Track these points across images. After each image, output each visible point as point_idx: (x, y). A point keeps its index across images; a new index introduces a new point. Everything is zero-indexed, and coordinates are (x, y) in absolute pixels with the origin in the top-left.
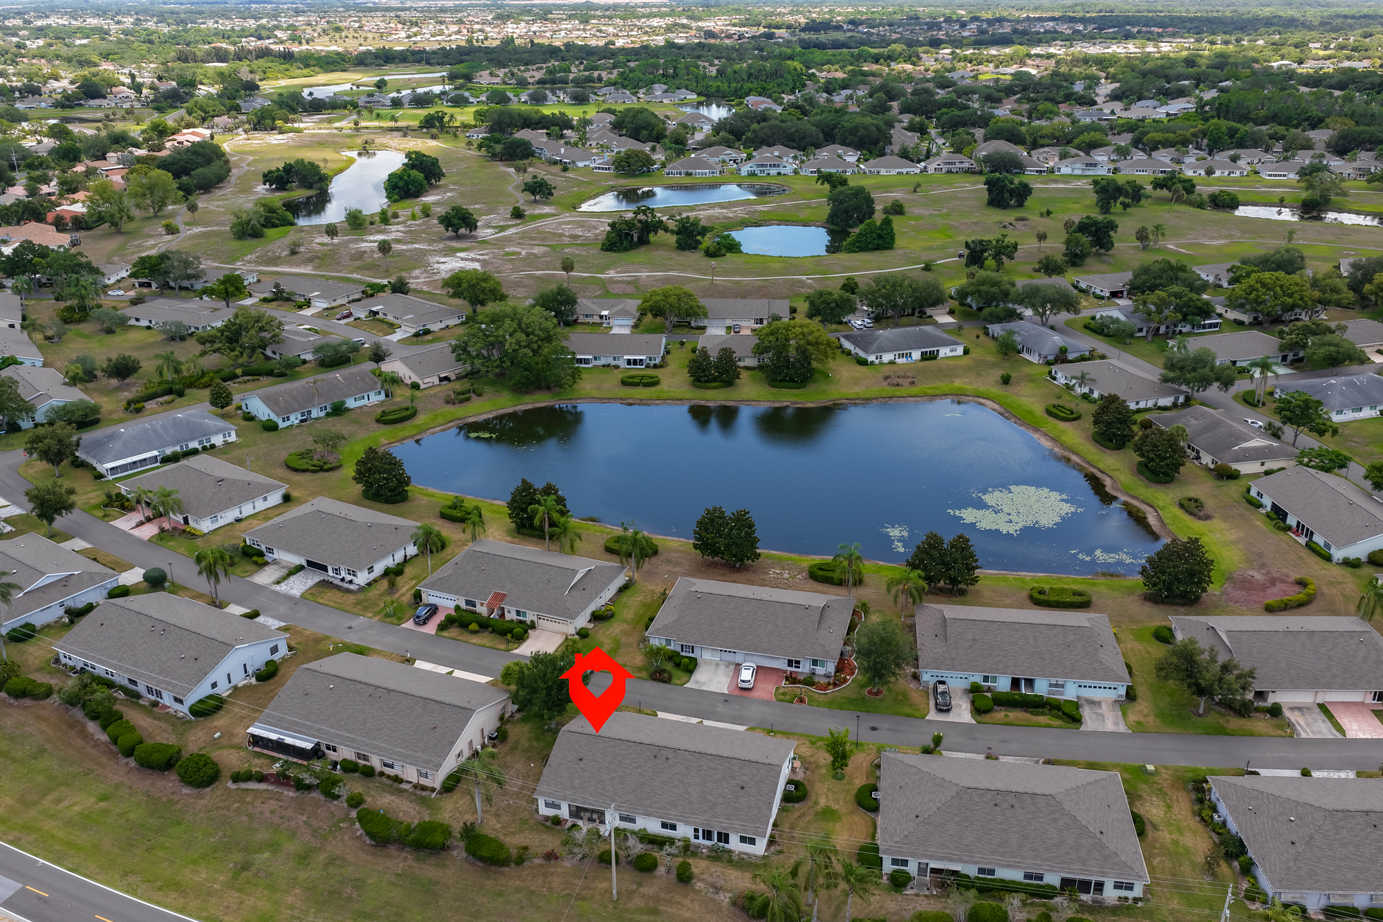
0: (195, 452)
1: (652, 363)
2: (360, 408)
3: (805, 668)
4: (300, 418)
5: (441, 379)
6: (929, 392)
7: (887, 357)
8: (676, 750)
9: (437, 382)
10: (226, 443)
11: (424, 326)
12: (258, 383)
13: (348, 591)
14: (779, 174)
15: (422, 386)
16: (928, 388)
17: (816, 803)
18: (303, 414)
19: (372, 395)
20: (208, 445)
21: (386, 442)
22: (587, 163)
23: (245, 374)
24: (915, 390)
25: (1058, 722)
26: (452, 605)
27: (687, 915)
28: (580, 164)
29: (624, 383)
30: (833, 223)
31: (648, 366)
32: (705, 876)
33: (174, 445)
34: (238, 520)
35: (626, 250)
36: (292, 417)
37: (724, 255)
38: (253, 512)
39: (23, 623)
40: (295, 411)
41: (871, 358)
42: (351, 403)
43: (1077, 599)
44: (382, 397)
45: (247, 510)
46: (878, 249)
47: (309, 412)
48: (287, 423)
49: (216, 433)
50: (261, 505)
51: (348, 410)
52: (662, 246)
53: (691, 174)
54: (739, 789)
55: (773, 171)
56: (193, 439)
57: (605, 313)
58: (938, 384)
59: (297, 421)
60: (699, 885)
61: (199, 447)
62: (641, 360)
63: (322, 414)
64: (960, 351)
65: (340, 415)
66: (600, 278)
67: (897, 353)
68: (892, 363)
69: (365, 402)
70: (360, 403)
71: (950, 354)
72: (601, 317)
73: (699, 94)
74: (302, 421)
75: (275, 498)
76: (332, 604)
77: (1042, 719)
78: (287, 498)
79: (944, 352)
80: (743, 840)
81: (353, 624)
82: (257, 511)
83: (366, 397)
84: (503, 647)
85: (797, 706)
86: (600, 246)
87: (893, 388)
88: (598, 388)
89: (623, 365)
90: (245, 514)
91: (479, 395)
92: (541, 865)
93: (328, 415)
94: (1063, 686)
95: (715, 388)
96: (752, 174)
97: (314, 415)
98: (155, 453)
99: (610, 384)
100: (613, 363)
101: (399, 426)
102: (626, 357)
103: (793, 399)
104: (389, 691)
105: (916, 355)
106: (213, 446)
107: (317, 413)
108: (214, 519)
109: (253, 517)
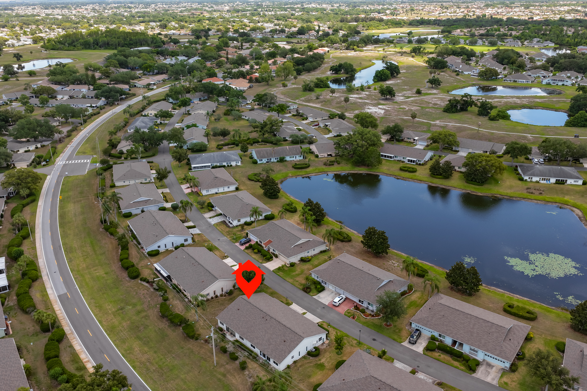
0: (224, 166)
1: (419, 163)
2: (291, 161)
3: (365, 305)
4: (266, 161)
5: (328, 155)
6: (547, 199)
7: (535, 179)
8: (271, 318)
9: (326, 156)
10: (237, 165)
11: (340, 133)
12: (266, 146)
13: (229, 227)
14: (563, 85)
15: (320, 157)
16: (548, 198)
17: (320, 360)
18: (268, 160)
19: (297, 157)
20: (229, 165)
21: (291, 175)
22: (470, 73)
23: (262, 141)
24: (540, 197)
25: (463, 368)
26: (256, 240)
27: (234, 381)
28: (466, 73)
29: (401, 169)
30: (571, 111)
31: (417, 164)
32: (251, 370)
33: (217, 162)
34: (216, 193)
36: (264, 160)
37: (498, 120)
38: (223, 191)
39: (129, 212)
40: (265, 158)
41: (526, 178)
42: (288, 158)
43: (528, 315)
44: (302, 158)
45: (221, 190)
46: (584, 126)
47: (271, 159)
48: (261, 162)
49: (233, 161)
50: (226, 189)
51: (286, 161)
52: (472, 112)
53: (516, 81)
54: (283, 341)
55: (560, 83)
56: (225, 162)
57: (416, 138)
58: (555, 196)
59: (265, 162)
60: (247, 372)
61: (226, 165)
62: (414, 161)
63: (276, 161)
64: (580, 182)
65: (282, 162)
66: (431, 123)
67: (541, 178)
68: (537, 182)
69: (294, 159)
70: (292, 159)
71: (573, 183)
72: (414, 140)
73: (556, 44)
74: (267, 162)
75: (233, 188)
76: (220, 230)
77: (456, 363)
78: (237, 189)
79: (570, 181)
80: (274, 362)
81: (221, 239)
82: (225, 191)
83: (295, 157)
84: (261, 261)
85: (351, 319)
86: (443, 109)
87: (528, 194)
88: (388, 170)
89: (406, 162)
90: (220, 191)
91: (339, 164)
92: (202, 343)
93: (278, 161)
94: (477, 352)
95: (439, 178)
96: (549, 84)
97: (272, 161)
98: (210, 164)
99: (395, 169)
100: (402, 160)
101: (300, 170)
102: (408, 158)
103: (472, 190)
104: (199, 264)
105: (553, 180)
106: (231, 166)
107: (273, 160)
108: (208, 191)
109: (222, 193)
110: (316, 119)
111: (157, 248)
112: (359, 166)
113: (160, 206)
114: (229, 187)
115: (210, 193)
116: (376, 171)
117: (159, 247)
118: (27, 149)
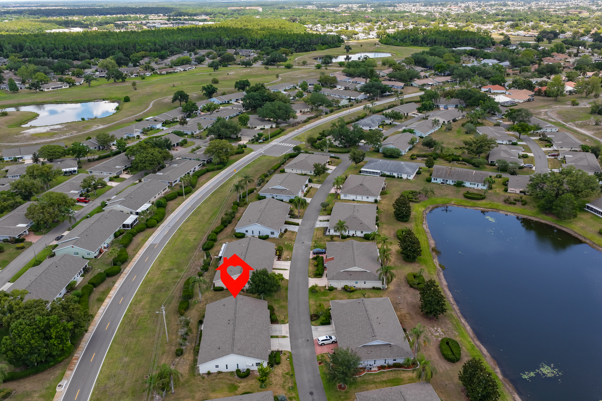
0: (394, 177)
2: (470, 188)
4: (442, 181)
5: (521, 192)
8: (233, 323)
9: (518, 192)
10: (407, 179)
15: (509, 191)
17: (240, 383)
18: (443, 180)
19: (480, 185)
20: (400, 176)
32: (182, 360)
33: (388, 171)
34: (353, 200)
36: (438, 180)
39: (265, 195)
40: (440, 177)
42: (468, 184)
44: (484, 188)
45: (359, 198)
47: (447, 181)
48: (435, 181)
49: (405, 173)
50: (365, 199)
51: (464, 186)
54: (218, 348)
56: (395, 172)
59: (440, 182)
60: (177, 360)
61: (396, 176)
63: (452, 184)
65: (458, 187)
70: (472, 186)
74: (442, 183)
75: (371, 199)
78: (376, 201)
81: (306, 242)
83: (476, 185)
84: (310, 274)
85: (316, 363)
88: (583, 228)
90: (357, 199)
93: (454, 185)
97: (448, 183)
98: (379, 171)
99: (593, 230)
106: (401, 178)
107: (450, 182)
108: (345, 195)
110: (561, 148)
111: (245, 232)
112: (546, 214)
113: (292, 198)
114: (368, 198)
115: (347, 198)
116: (564, 225)
117: (247, 231)
118: (263, 127)
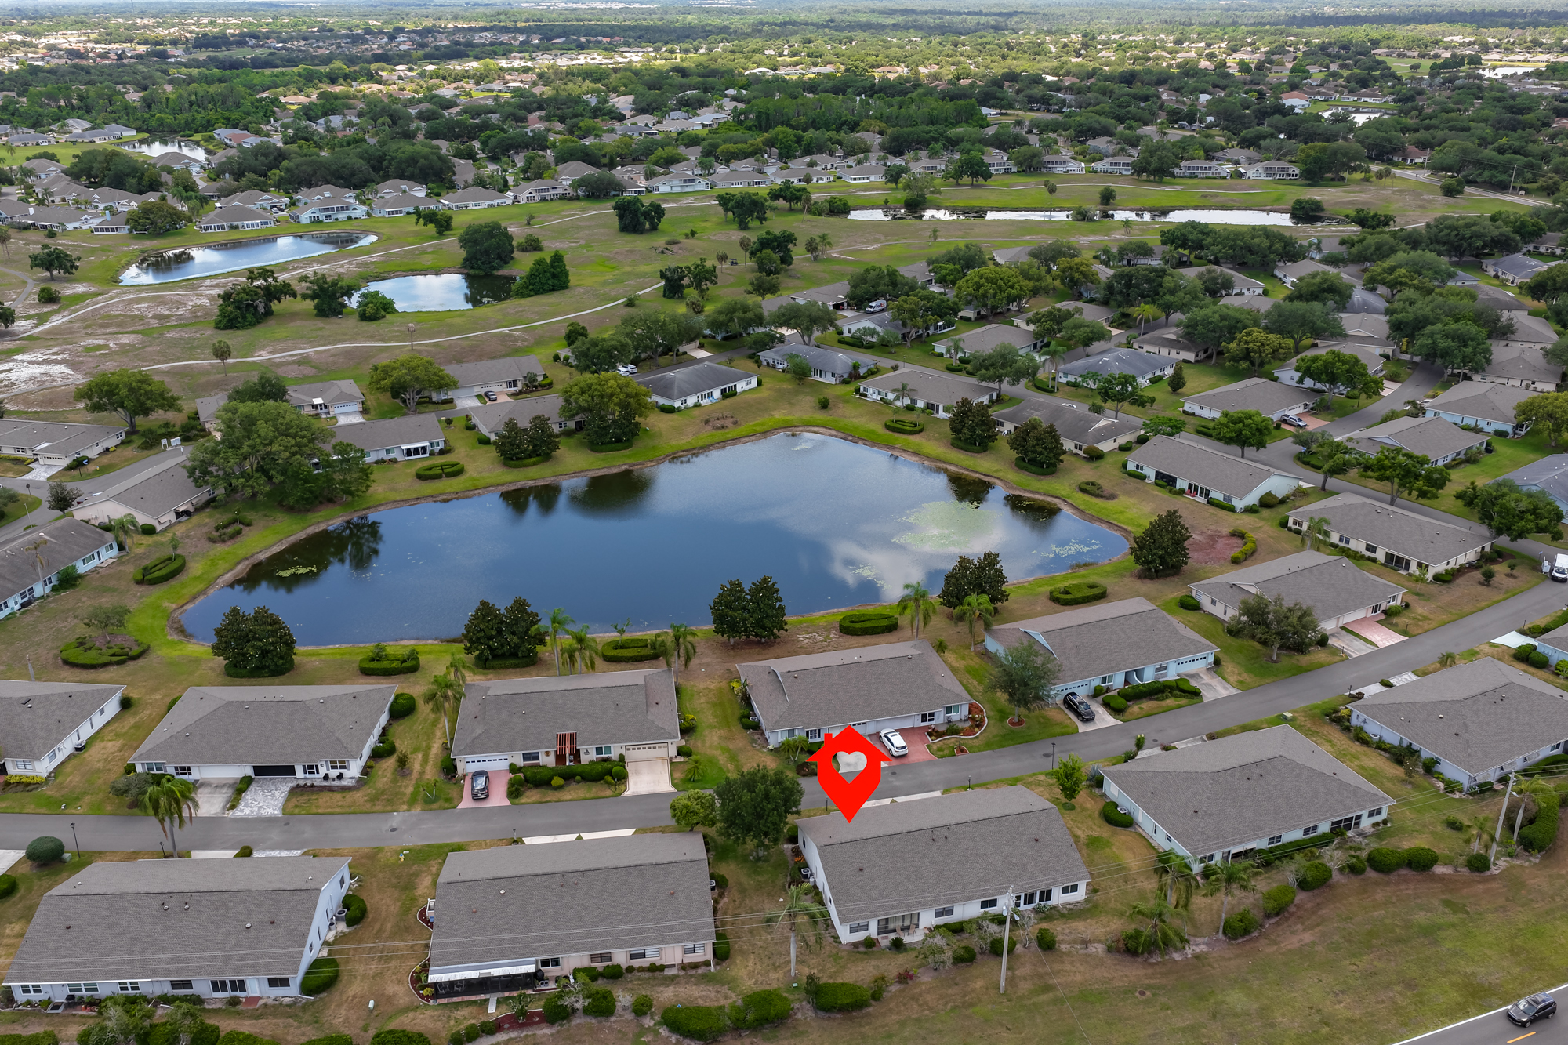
1: (437, 449)
2: (94, 571)
3: (940, 718)
4: (20, 601)
5: (178, 515)
6: (758, 429)
7: (691, 400)
8: (948, 827)
9: (174, 519)
11: (78, 453)
13: (344, 789)
14: (349, 218)
15: (159, 528)
16: (755, 425)
18: (23, 595)
19: (102, 552)
21: (174, 606)
22: (77, 224)
24: (743, 429)
25: (1184, 701)
26: (504, 765)
27: (1079, 978)
28: (70, 226)
29: (421, 477)
30: (472, 268)
31: (432, 454)
34: (79, 749)
35: (252, 325)
36: (11, 602)
37: (384, 317)
38: (93, 732)
40: (12, 593)
41: (677, 404)
42: (82, 568)
43: (1092, 592)
44: (115, 551)
45: (86, 731)
46: (553, 290)
47: (31, 590)
48: (7, 612)
50: (99, 721)
51: (81, 577)
52: (293, 316)
53: (237, 227)
54: (1034, 843)
55: (342, 216)
57: (318, 401)
58: (760, 420)
59: (17, 607)
62: (424, 448)
63: (48, 589)
64: (754, 383)
65: (73, 586)
67: (699, 394)
68: (697, 405)
69: (95, 562)
70: (90, 565)
71: (746, 388)
72: (315, 407)
73: (139, 130)
74: (23, 605)
75: (112, 707)
76: (338, 810)
77: (1170, 702)
78: (126, 704)
79: (741, 386)
80: (1065, 890)
81: (394, 825)
82: (96, 729)
83: (96, 556)
84: (608, 792)
86: (213, 325)
87: (720, 432)
88: (393, 489)
89: (400, 457)
90: (84, 739)
91: (249, 525)
92: (902, 991)
93: (54, 589)
94: (1165, 668)
95: (534, 464)
96: (316, 221)
97: (37, 594)
99: (404, 482)
100: (387, 457)
101: (173, 582)
102: (404, 447)
103: (629, 461)
104: (583, 872)
105: (717, 393)
107: (39, 590)
108: (50, 756)
109: (91, 740)
114: (102, 711)
